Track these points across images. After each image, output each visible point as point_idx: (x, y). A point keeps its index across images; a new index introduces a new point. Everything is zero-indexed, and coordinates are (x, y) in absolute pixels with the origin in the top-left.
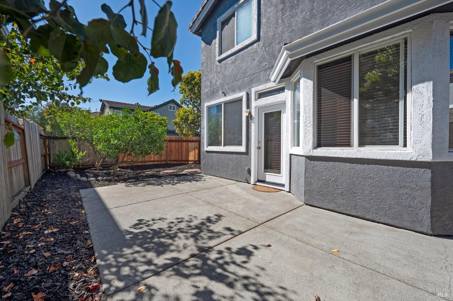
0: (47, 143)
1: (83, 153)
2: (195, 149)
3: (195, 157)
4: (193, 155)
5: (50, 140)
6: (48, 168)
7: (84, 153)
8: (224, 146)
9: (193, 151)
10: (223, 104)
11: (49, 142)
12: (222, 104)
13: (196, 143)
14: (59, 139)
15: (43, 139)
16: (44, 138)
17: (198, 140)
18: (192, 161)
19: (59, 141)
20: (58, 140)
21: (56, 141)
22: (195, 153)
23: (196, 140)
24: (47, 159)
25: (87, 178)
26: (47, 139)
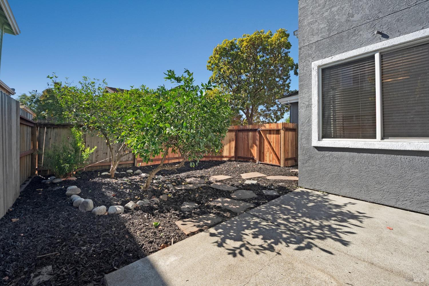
0: (37, 134)
1: (91, 149)
2: (230, 142)
3: (230, 152)
4: (228, 149)
5: (42, 129)
6: (36, 172)
7: (93, 149)
8: (382, 139)
9: (228, 145)
10: (377, 56)
11: (40, 133)
12: (373, 57)
13: (231, 133)
14: (56, 128)
15: (32, 127)
16: (32, 125)
17: (234, 129)
18: (226, 157)
19: (56, 130)
20: (53, 128)
21: (51, 131)
22: (230, 146)
23: (232, 129)
24: (36, 159)
25: (108, 207)
26: (38, 128)
